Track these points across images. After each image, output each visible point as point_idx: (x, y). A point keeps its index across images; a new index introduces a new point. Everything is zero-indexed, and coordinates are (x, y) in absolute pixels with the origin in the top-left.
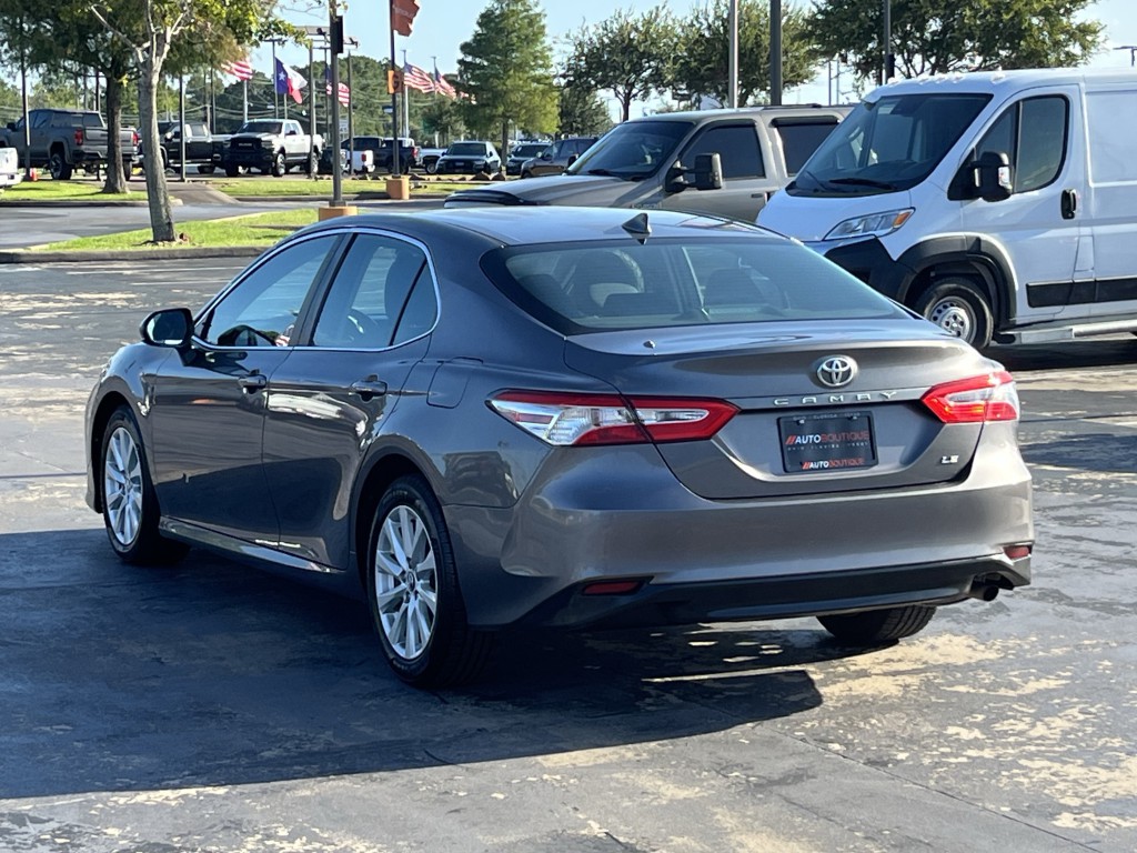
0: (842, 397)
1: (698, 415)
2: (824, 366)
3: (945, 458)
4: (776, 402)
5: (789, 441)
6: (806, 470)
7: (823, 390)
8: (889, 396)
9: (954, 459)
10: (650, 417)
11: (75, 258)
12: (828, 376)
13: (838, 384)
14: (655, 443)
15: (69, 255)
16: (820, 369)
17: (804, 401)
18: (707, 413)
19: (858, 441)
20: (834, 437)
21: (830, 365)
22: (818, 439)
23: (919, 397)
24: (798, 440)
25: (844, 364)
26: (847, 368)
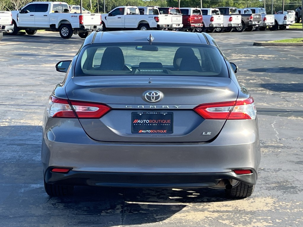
0: (155, 107)
1: (95, 109)
2: (148, 94)
3: (204, 133)
4: (126, 107)
5: (135, 121)
6: (140, 133)
7: (148, 103)
8: (177, 107)
9: (209, 133)
10: (79, 109)
11: (277, 45)
12: (149, 98)
13: (154, 101)
14: (79, 118)
15: (275, 44)
16: (146, 95)
17: (138, 107)
18: (98, 109)
19: (165, 123)
20: (155, 121)
21: (150, 94)
22: (148, 121)
23: (192, 108)
24: (139, 121)
25: (156, 94)
26: (158, 95)
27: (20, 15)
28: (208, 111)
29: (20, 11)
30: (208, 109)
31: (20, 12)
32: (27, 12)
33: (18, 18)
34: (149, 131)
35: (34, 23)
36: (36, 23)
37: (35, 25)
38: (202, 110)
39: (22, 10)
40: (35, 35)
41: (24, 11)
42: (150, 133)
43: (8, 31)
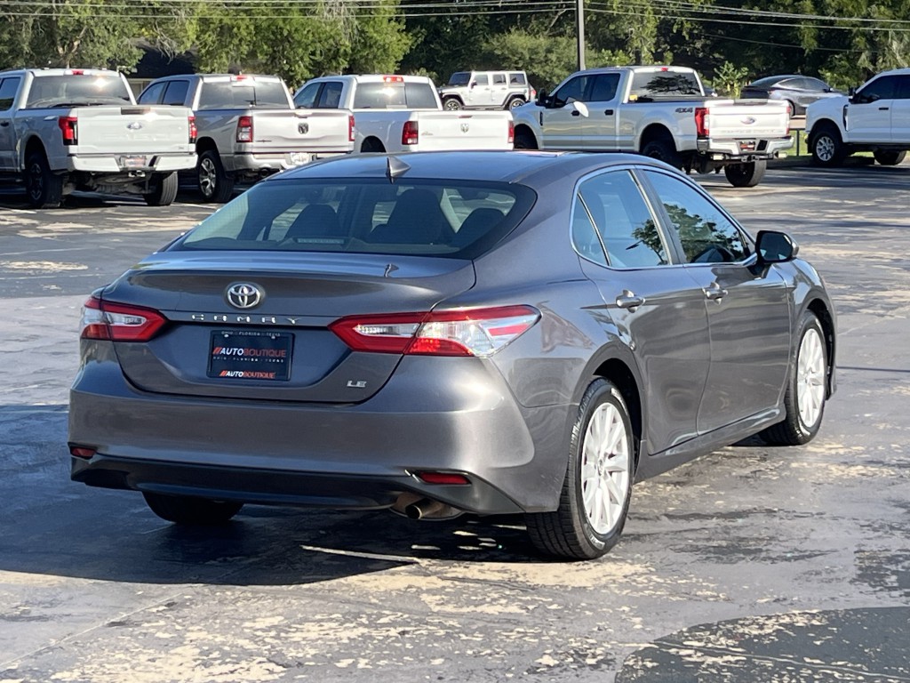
0: (248, 320)
1: (138, 320)
2: (232, 290)
3: (350, 382)
5: (217, 351)
6: (222, 377)
7: (234, 311)
8: (293, 322)
9: (361, 384)
10: (119, 320)
12: (235, 298)
13: (245, 306)
14: (114, 340)
16: (229, 293)
17: (215, 318)
18: (144, 319)
19: (274, 358)
20: (256, 352)
21: (237, 290)
22: (241, 352)
23: (325, 325)
24: (223, 351)
25: (250, 290)
26: (252, 293)
27: (851, 107)
28: (363, 333)
29: (851, 97)
30: (359, 329)
31: (850, 100)
32: (870, 100)
33: (847, 119)
34: (241, 374)
35: (887, 131)
36: (894, 131)
37: (891, 135)
38: (347, 329)
39: (856, 96)
40: (900, 165)
41: (865, 98)
42: (242, 378)
43: (777, 154)
